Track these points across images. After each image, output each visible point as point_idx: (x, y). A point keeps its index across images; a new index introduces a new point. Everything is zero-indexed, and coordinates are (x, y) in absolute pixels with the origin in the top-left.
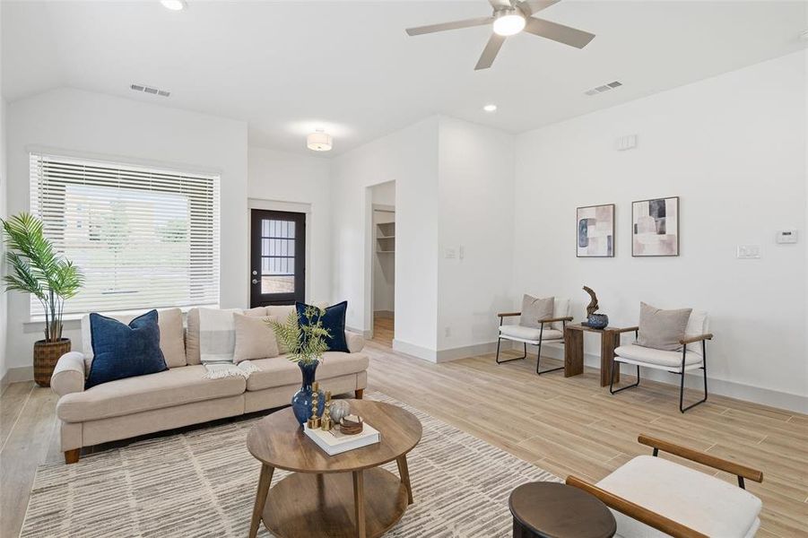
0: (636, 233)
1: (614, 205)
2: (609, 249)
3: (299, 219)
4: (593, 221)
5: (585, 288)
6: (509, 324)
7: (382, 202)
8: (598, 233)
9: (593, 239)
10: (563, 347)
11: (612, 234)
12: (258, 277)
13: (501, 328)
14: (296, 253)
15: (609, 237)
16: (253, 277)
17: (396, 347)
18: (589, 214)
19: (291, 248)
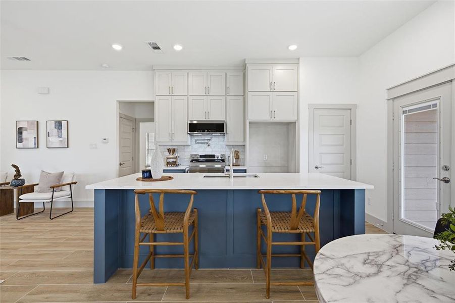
0: (49, 136)
1: (37, 122)
2: (35, 144)
4: (26, 129)
5: (13, 165)
8: (29, 134)
9: (26, 139)
11: (36, 137)
15: (35, 138)
18: (23, 125)
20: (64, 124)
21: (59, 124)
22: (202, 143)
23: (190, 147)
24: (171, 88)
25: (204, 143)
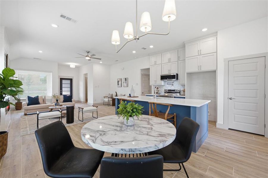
0: (124, 83)
1: (121, 79)
2: (121, 86)
3: (71, 80)
5: (116, 92)
6: (106, 98)
7: (86, 77)
8: (120, 83)
10: (112, 102)
12: (62, 91)
13: (104, 99)
14: (70, 86)
16: (60, 91)
17: (88, 104)
18: (119, 80)
19: (69, 86)
20: (127, 79)
21: (126, 79)
22: (170, 84)
23: (165, 86)
24: (155, 62)
25: (171, 84)
